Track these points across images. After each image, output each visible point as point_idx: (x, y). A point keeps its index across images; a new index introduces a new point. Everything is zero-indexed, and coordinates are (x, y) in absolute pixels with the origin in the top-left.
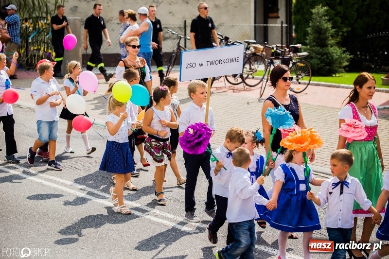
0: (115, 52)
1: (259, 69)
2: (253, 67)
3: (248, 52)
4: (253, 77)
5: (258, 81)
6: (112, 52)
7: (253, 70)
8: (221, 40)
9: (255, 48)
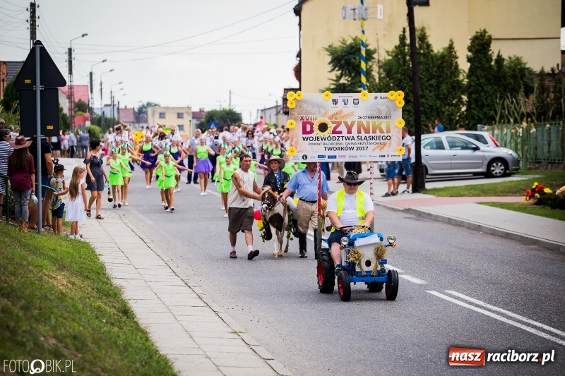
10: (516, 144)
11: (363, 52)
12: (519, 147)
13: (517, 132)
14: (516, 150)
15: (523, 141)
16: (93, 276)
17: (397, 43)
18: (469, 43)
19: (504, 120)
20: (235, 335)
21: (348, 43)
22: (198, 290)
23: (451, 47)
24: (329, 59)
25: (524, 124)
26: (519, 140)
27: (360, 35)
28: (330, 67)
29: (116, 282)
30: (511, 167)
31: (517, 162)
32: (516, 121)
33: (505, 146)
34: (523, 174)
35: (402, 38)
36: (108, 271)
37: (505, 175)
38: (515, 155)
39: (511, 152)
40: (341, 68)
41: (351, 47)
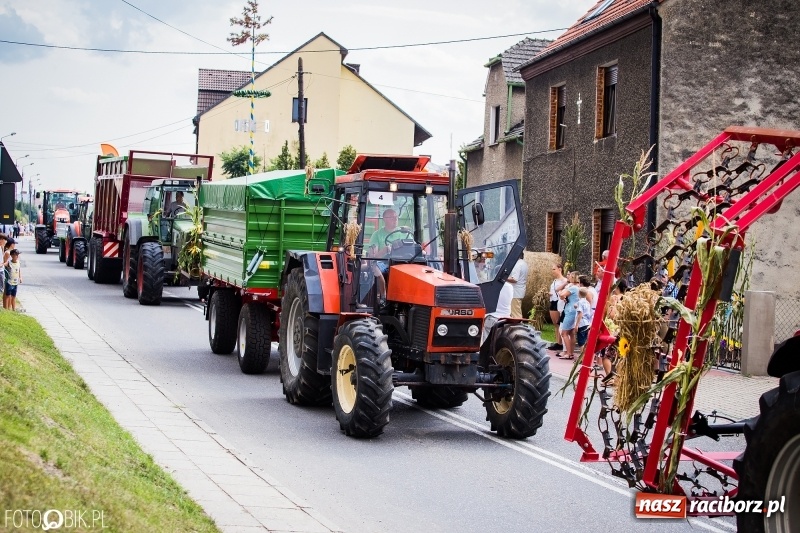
11: (251, 159)
16: (49, 351)
17: (281, 153)
18: (338, 156)
20: (177, 410)
21: (238, 151)
22: (137, 366)
23: (324, 159)
24: (223, 163)
27: (249, 145)
28: (223, 170)
29: (66, 356)
35: (285, 150)
36: (56, 345)
40: (232, 171)
41: (242, 155)
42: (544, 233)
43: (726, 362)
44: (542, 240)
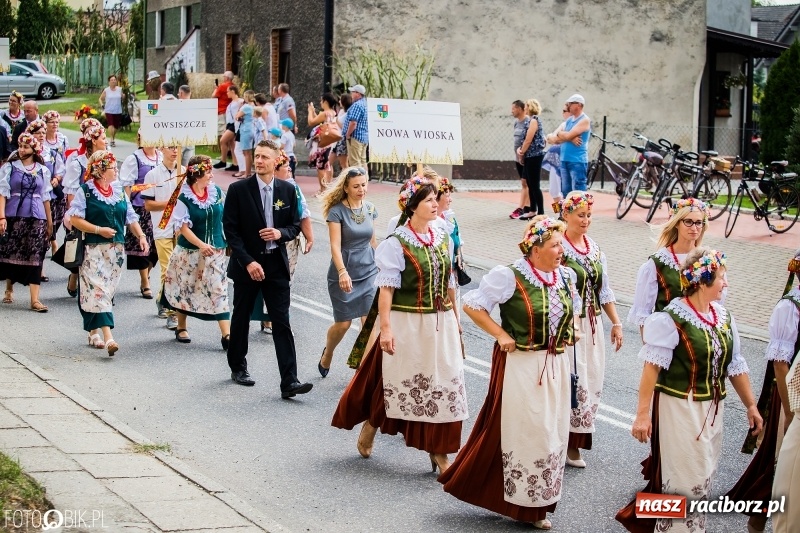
0: (496, 159)
1: (720, 194)
2: (712, 191)
3: (706, 168)
4: (711, 206)
5: (718, 212)
6: (491, 159)
7: (712, 195)
8: (668, 149)
9: (717, 162)
10: (61, 71)
12: (63, 74)
13: (61, 61)
14: (61, 76)
15: (67, 69)
19: (50, 50)
25: (69, 54)
26: (63, 68)
30: (59, 91)
31: (63, 87)
32: (61, 52)
33: (51, 72)
34: (68, 97)
37: (53, 97)
38: (62, 81)
39: (58, 78)
42: (223, 55)
43: (404, 178)
44: (221, 62)
